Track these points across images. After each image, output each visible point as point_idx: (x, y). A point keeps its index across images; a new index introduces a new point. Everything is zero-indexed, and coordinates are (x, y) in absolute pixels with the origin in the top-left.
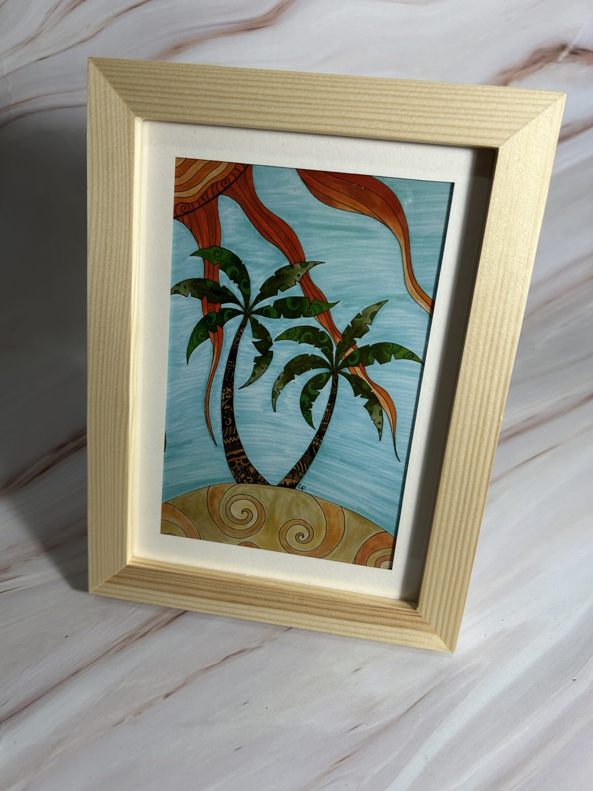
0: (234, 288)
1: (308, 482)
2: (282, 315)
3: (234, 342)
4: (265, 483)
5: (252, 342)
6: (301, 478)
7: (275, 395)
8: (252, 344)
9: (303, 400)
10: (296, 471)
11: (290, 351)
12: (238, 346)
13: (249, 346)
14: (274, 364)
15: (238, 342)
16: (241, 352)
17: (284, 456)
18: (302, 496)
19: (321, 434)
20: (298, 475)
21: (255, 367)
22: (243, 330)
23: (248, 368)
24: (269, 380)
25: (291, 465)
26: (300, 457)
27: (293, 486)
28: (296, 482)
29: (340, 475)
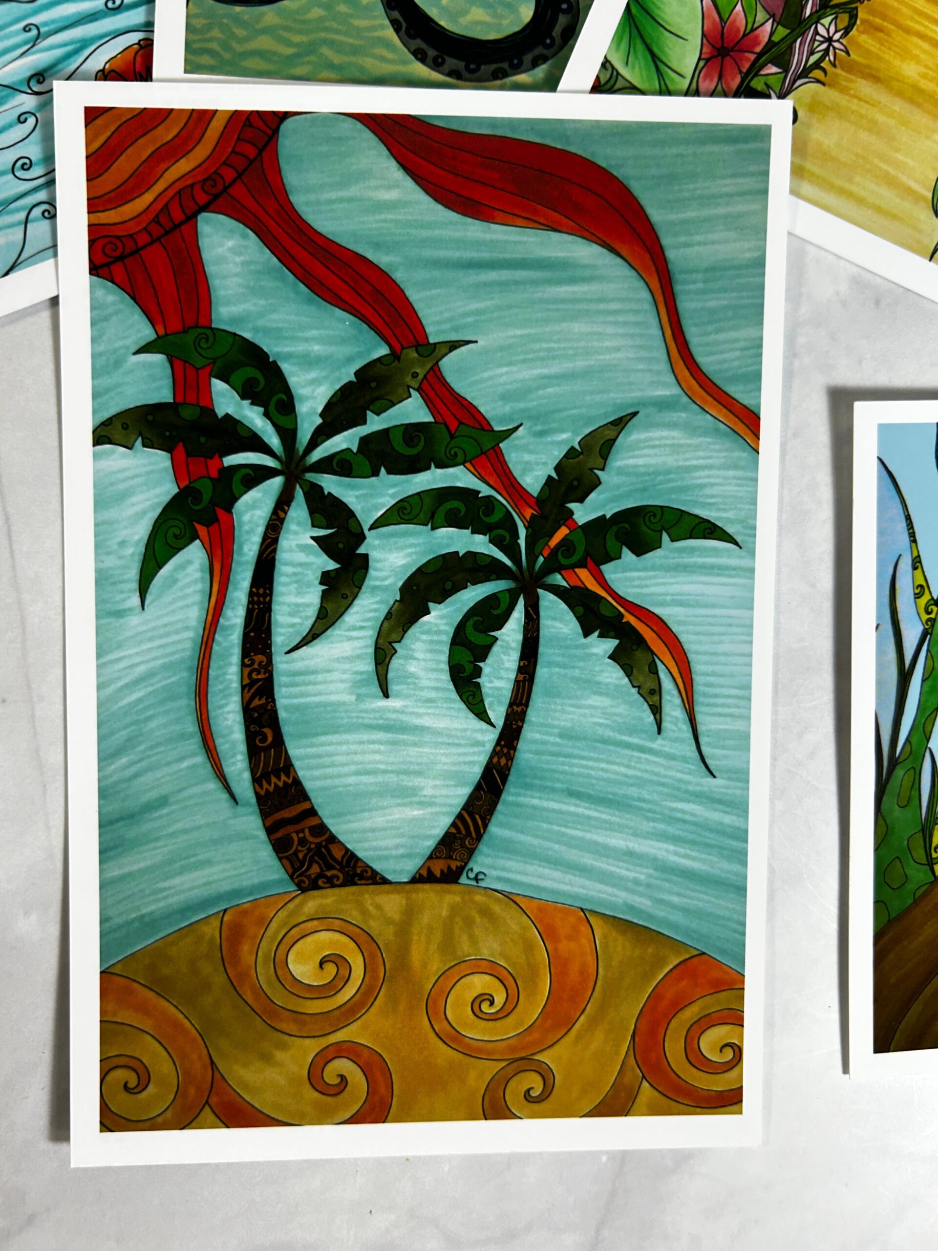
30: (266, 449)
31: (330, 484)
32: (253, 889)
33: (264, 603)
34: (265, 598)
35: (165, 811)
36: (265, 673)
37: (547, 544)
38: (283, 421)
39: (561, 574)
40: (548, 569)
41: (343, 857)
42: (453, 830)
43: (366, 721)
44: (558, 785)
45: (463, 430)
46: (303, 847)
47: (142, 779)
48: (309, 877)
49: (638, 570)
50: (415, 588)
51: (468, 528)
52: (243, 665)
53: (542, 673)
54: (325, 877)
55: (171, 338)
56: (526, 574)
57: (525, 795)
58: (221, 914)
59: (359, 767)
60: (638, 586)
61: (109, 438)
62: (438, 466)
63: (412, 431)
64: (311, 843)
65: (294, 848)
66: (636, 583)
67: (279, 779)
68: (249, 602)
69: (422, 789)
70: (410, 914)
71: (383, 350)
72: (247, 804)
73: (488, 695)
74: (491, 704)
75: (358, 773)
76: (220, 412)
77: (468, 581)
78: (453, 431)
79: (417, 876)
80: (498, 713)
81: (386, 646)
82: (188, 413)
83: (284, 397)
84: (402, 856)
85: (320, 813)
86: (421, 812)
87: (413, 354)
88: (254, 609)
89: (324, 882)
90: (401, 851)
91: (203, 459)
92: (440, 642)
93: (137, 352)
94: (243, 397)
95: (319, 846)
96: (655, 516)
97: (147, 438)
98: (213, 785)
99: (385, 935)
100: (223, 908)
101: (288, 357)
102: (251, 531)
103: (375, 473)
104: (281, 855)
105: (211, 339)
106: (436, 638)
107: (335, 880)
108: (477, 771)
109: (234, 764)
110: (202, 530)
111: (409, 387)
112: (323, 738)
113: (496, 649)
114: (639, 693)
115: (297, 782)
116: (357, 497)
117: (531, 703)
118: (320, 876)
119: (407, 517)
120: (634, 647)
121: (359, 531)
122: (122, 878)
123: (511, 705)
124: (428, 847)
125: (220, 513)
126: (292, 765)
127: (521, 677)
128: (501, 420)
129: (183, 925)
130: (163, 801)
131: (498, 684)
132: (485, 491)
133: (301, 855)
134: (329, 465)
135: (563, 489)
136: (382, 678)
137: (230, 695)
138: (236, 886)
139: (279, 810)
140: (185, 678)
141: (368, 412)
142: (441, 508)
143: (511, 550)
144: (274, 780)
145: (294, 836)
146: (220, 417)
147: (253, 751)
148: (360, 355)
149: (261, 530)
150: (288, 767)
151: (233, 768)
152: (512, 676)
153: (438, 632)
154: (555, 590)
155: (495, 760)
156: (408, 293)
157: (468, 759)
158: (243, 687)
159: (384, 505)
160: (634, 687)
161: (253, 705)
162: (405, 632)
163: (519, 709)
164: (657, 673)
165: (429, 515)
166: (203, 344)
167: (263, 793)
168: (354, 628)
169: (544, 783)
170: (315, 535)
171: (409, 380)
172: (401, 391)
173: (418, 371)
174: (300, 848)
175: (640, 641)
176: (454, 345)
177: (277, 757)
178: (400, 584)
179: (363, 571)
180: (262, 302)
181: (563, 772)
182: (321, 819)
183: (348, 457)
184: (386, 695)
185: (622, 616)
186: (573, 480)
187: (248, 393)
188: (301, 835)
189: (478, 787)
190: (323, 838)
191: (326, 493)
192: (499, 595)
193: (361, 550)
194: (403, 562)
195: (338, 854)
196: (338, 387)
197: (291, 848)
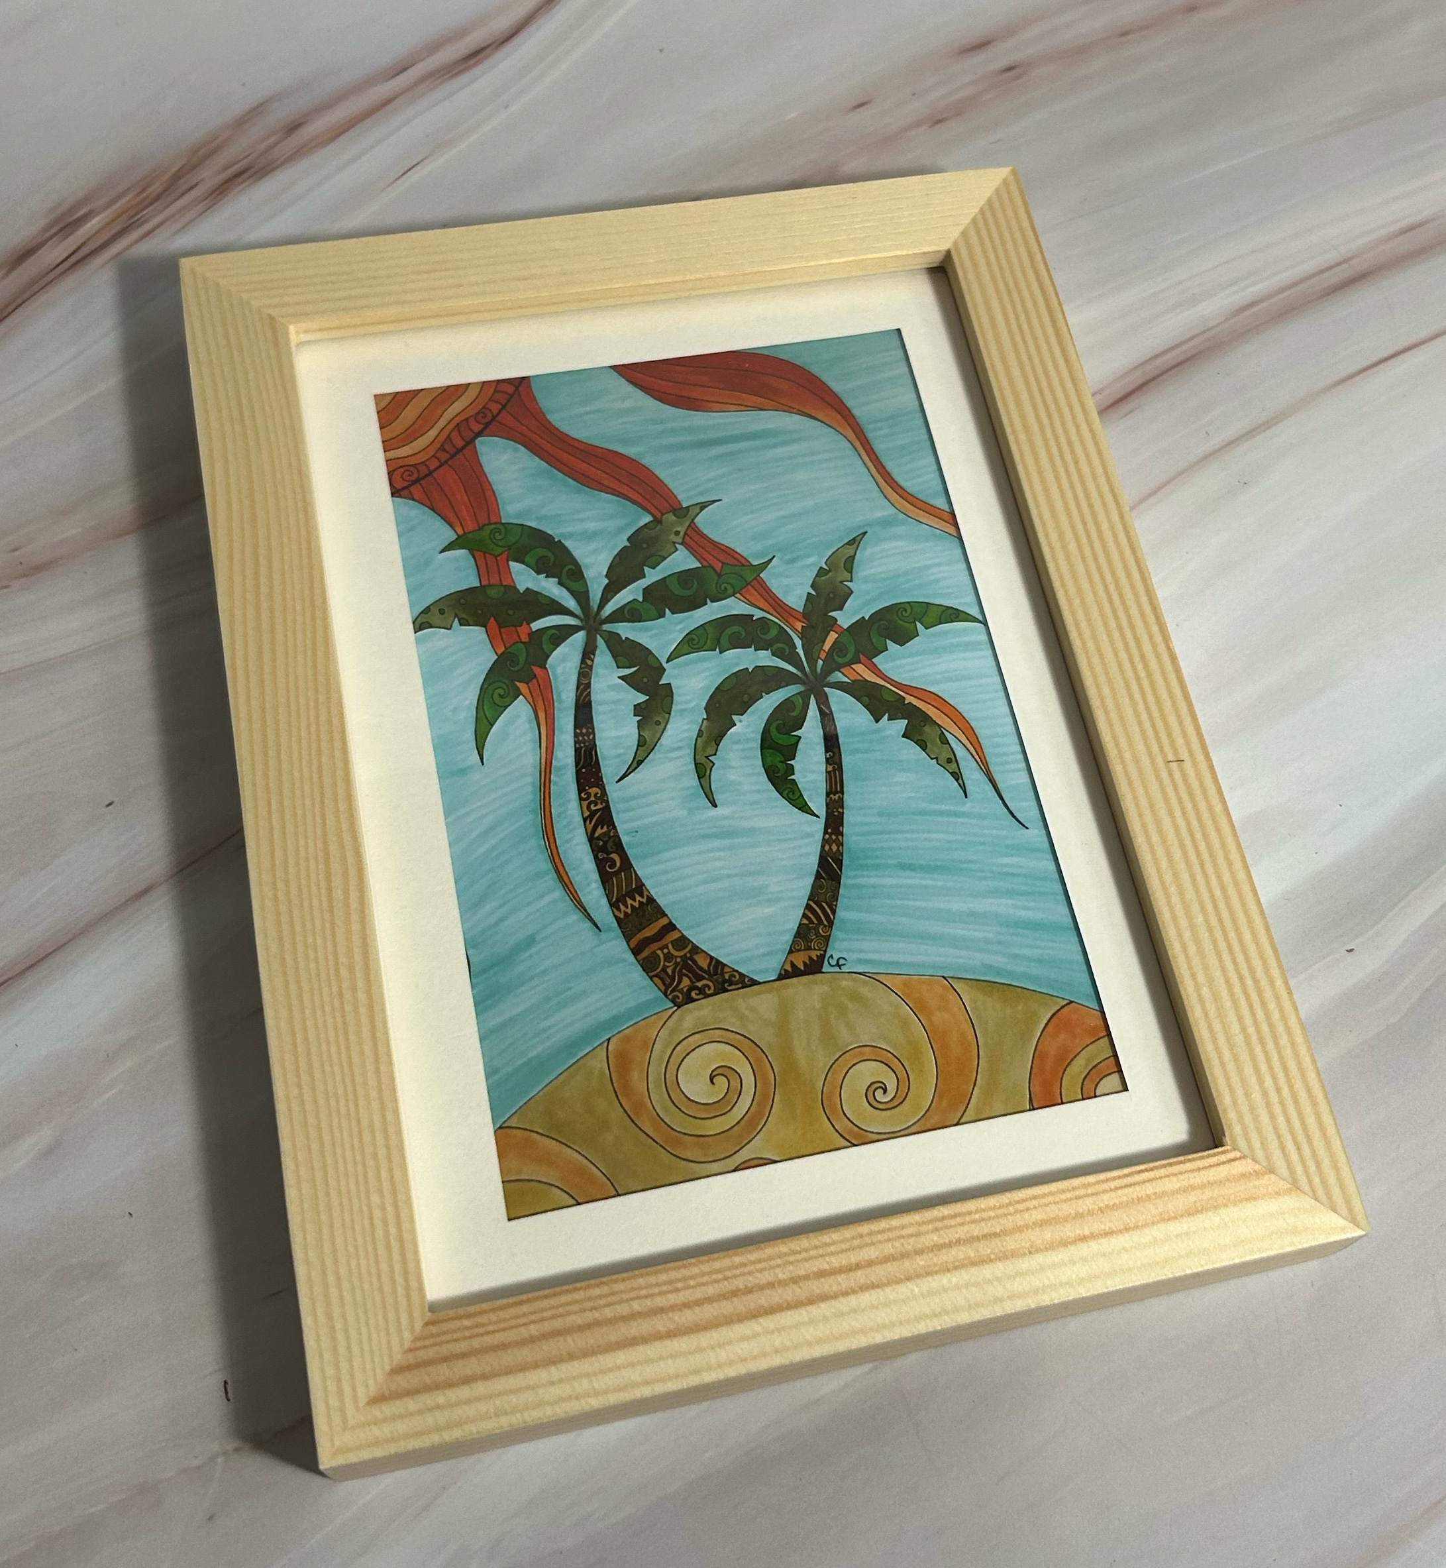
0: (550, 587)
1: (845, 945)
2: (667, 610)
3: (578, 688)
4: (746, 982)
5: (619, 677)
6: (827, 939)
7: (703, 770)
8: (620, 681)
9: (770, 763)
10: (809, 929)
11: (706, 674)
12: (589, 694)
13: (613, 687)
14: (679, 707)
15: (588, 685)
16: (600, 704)
17: (768, 901)
18: (844, 983)
19: (834, 823)
20: (818, 935)
21: (640, 725)
22: (593, 661)
23: (624, 732)
24: (679, 744)
25: (793, 919)
26: (807, 892)
27: (814, 967)
28: (818, 953)
29: (911, 903)
30: (566, 612)
31: (625, 630)
32: (630, 1013)
33: (589, 740)
34: (588, 737)
35: (534, 950)
36: (601, 804)
37: (822, 649)
38: (575, 586)
39: (840, 672)
40: (827, 671)
41: (709, 966)
42: (805, 921)
43: (702, 832)
44: (890, 862)
45: (727, 569)
46: (669, 962)
47: (506, 923)
48: (681, 991)
49: (904, 658)
50: (717, 705)
51: (751, 647)
52: (581, 799)
53: (847, 761)
54: (697, 988)
55: (470, 536)
56: (811, 677)
57: (863, 876)
58: (606, 1043)
59: (705, 875)
60: (911, 671)
61: (428, 622)
62: (712, 601)
63: (685, 576)
64: (677, 957)
65: (662, 964)
66: (907, 668)
67: (635, 901)
68: (575, 742)
69: (767, 886)
70: (784, 1012)
71: (647, 518)
72: (610, 930)
73: (805, 789)
74: (810, 796)
75: (706, 882)
76: (522, 588)
77: (762, 692)
78: (719, 571)
79: (783, 972)
80: (818, 804)
81: (703, 760)
82: (493, 593)
83: (573, 567)
84: (765, 955)
85: (678, 926)
86: (772, 909)
87: (671, 517)
88: (582, 748)
89: (696, 994)
90: (761, 951)
91: (514, 628)
92: (751, 749)
93: (442, 551)
94: (538, 573)
95: (684, 958)
96: (906, 611)
97: (462, 618)
98: (576, 917)
99: (766, 1038)
100: (607, 1037)
101: (571, 536)
102: (565, 682)
103: (662, 615)
104: (651, 974)
105: (503, 532)
106: (746, 746)
107: (707, 989)
108: (813, 861)
109: (589, 893)
110: (522, 687)
111: (674, 543)
112: (667, 855)
113: (800, 746)
114: (938, 763)
115: (651, 900)
116: (651, 637)
117: (845, 789)
118: (692, 988)
119: (697, 646)
120: (922, 724)
121: (658, 665)
122: (503, 1026)
123: (828, 795)
124: (787, 942)
125: (537, 670)
126: (644, 885)
127: (830, 768)
128: (757, 556)
129: (571, 1064)
130: (531, 940)
131: (811, 777)
132: (758, 614)
133: (669, 971)
134: (620, 615)
135: (823, 601)
136: (707, 790)
137: (574, 829)
138: (615, 1012)
139: (640, 931)
140: (530, 820)
141: (646, 568)
142: (723, 635)
143: (793, 659)
144: (629, 902)
145: (659, 952)
146: (521, 592)
147: (605, 878)
148: (628, 525)
149: (574, 678)
150: (640, 888)
151: (590, 897)
152: (823, 767)
153: (748, 740)
154: (839, 686)
155: (827, 848)
156: (657, 473)
157: (803, 851)
158: (585, 820)
159: (675, 640)
160: (932, 759)
161: (596, 835)
162: (718, 745)
163: (836, 797)
164: (948, 743)
165: (716, 642)
166: (498, 536)
167: (622, 916)
168: (672, 750)
169: (878, 861)
170: (621, 674)
171: (672, 537)
172: (669, 547)
173: (679, 530)
174: (667, 964)
175: (927, 718)
176: (703, 506)
177: (629, 880)
178: (704, 704)
179: (669, 699)
180: (541, 497)
181: (890, 849)
182: (680, 931)
183: (637, 606)
184: (716, 806)
185: (904, 698)
186: (829, 594)
187: (541, 568)
188: (666, 951)
189: (818, 876)
190: (687, 950)
191: (624, 638)
192: (793, 699)
193: (663, 682)
194: (701, 685)
195: (703, 963)
196: (616, 552)
197: (658, 968)
